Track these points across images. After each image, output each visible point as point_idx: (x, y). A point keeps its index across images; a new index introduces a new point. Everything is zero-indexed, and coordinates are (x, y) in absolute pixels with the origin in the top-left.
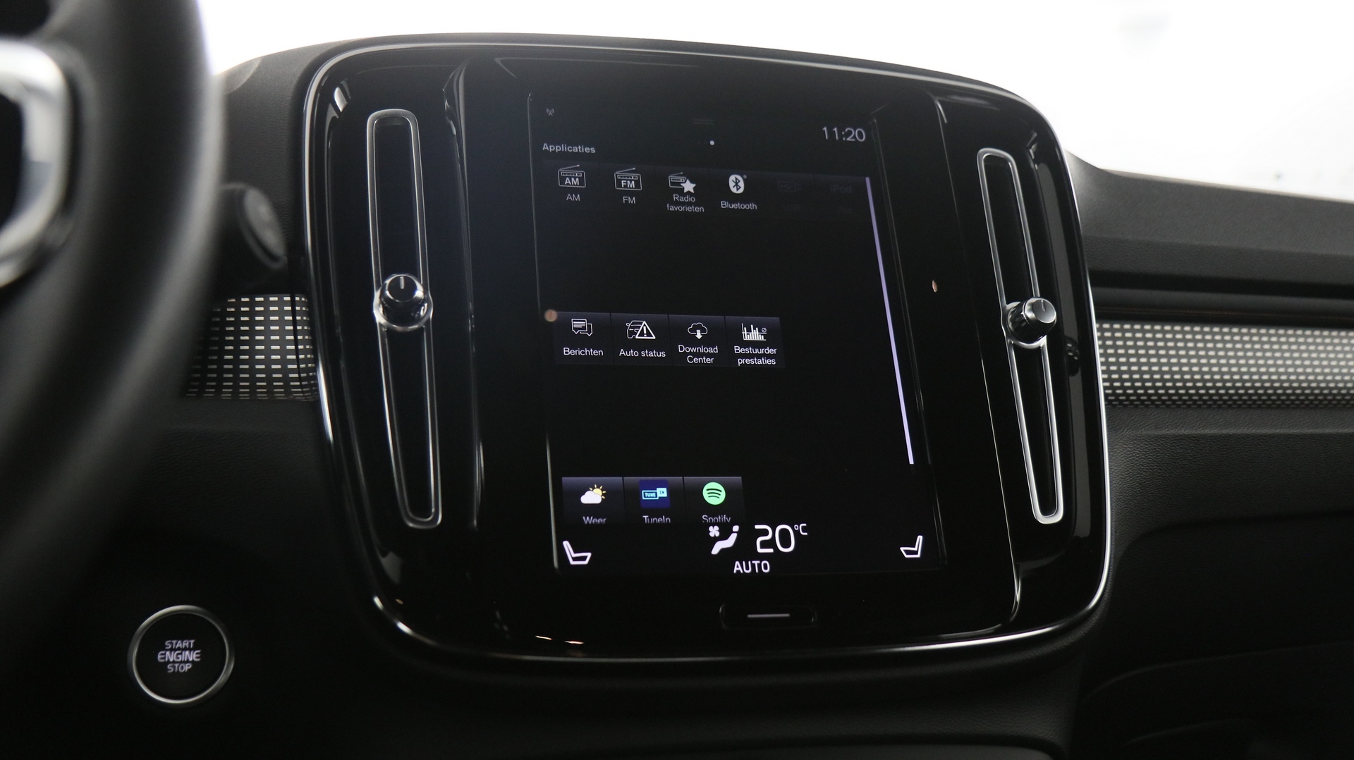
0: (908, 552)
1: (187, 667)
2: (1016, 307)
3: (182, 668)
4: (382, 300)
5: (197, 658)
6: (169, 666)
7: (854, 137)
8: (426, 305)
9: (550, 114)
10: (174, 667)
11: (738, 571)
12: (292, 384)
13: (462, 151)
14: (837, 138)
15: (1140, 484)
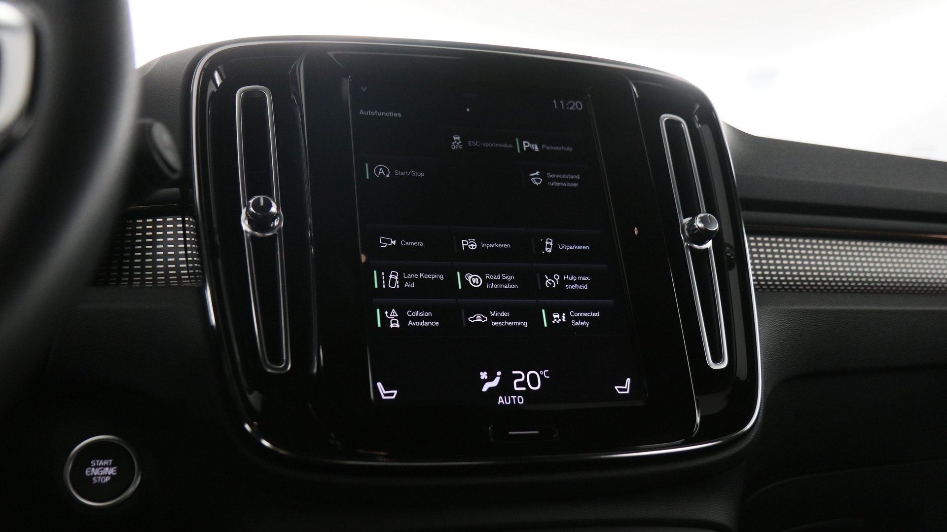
0: (620, 390)
1: (107, 479)
2: (690, 220)
3: (103, 480)
4: (248, 213)
5: (114, 472)
6: (94, 479)
7: (575, 107)
8: (278, 218)
9: (364, 90)
10: (98, 479)
11: (501, 403)
12: (183, 277)
13: (303, 115)
14: (563, 107)
15: (780, 344)
